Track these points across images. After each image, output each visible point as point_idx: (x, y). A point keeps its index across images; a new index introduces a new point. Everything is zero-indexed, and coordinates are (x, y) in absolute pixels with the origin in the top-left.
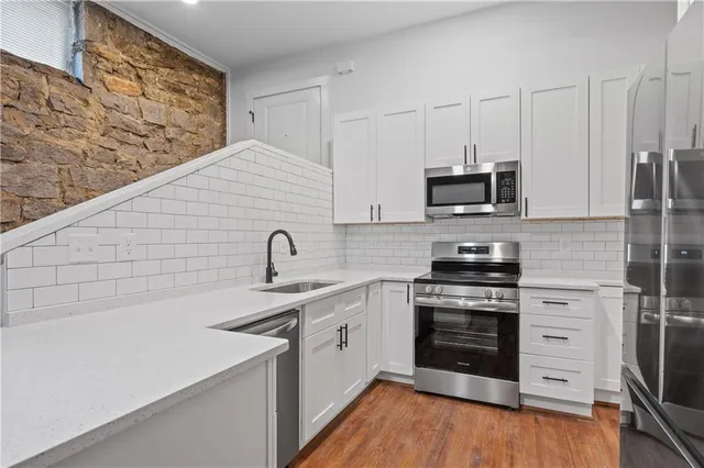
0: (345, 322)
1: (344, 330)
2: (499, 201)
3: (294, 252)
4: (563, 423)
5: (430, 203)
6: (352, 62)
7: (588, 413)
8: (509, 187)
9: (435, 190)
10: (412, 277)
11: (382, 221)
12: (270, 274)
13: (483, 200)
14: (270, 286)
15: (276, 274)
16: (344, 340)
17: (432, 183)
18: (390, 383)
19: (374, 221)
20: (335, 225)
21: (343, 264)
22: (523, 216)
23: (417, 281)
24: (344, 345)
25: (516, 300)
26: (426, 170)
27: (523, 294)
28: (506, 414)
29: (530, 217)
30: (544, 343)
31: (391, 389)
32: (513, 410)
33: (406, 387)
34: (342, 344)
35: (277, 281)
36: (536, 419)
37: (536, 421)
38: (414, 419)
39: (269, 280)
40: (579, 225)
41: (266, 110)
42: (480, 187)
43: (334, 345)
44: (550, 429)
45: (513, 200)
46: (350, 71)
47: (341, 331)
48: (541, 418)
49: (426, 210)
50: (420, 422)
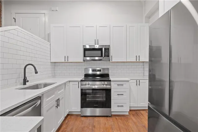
0: (58, 97)
1: (58, 100)
2: (105, 56)
3: (36, 73)
4: (122, 118)
5: (85, 56)
6: (57, 8)
7: (127, 114)
8: (108, 52)
9: (86, 52)
10: (80, 79)
11: (69, 61)
12: (25, 81)
13: (100, 56)
14: (25, 86)
15: (28, 81)
16: (58, 104)
17: (85, 50)
18: (72, 115)
19: (66, 61)
20: (51, 62)
21: (54, 76)
22: (111, 61)
23: (82, 81)
24: (58, 106)
25: (110, 85)
26: (83, 46)
27: (112, 83)
28: (108, 118)
29: (113, 61)
30: (117, 96)
31: (73, 117)
32: (110, 116)
33: (77, 115)
34: (58, 105)
35: (28, 84)
36: (116, 118)
37: (116, 119)
38: (82, 126)
39: (25, 84)
40: (123, 64)
41: (21, 18)
42: (100, 52)
43: (54, 107)
44: (120, 120)
45: (108, 56)
46: (57, 10)
47: (57, 101)
48: (117, 117)
49: (83, 58)
50: (84, 127)
